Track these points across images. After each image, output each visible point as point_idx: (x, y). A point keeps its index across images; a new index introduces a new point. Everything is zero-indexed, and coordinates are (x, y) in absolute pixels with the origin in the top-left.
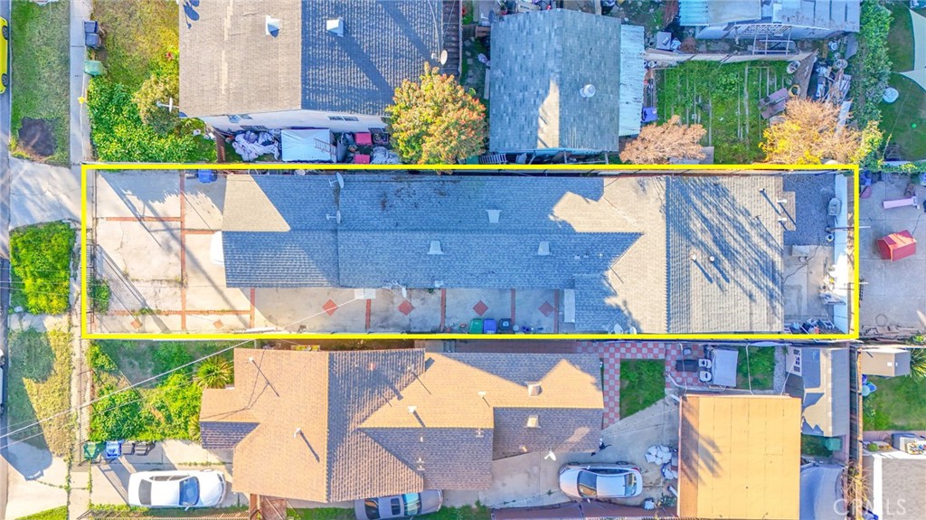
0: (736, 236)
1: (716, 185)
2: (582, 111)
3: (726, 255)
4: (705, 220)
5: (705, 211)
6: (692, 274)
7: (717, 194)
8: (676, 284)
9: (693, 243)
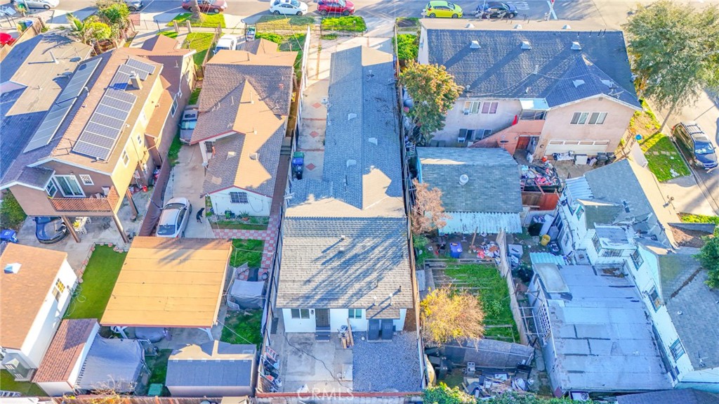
0: (360, 271)
1: (402, 256)
2: (450, 181)
3: (344, 262)
4: (373, 248)
5: (380, 248)
6: (330, 239)
7: (395, 257)
8: (323, 226)
9: (354, 240)
